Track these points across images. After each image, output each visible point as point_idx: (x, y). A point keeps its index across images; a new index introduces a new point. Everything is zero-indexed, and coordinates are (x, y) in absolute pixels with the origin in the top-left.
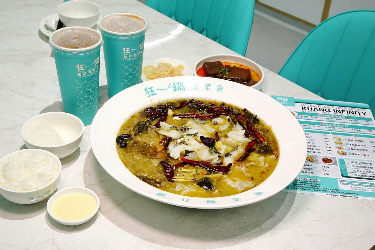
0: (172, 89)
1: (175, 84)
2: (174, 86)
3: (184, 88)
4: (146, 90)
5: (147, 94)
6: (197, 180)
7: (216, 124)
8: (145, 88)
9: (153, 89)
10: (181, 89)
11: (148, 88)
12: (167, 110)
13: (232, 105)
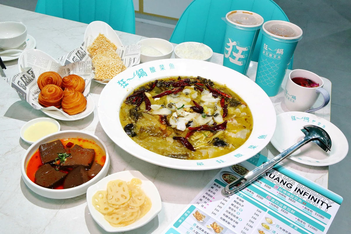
0: (137, 77)
1: (138, 72)
2: (138, 74)
3: (145, 73)
4: (119, 82)
5: (121, 86)
6: (210, 142)
7: (187, 94)
8: (118, 82)
9: (124, 81)
10: (144, 75)
11: (120, 81)
12: (145, 94)
13: (187, 77)
